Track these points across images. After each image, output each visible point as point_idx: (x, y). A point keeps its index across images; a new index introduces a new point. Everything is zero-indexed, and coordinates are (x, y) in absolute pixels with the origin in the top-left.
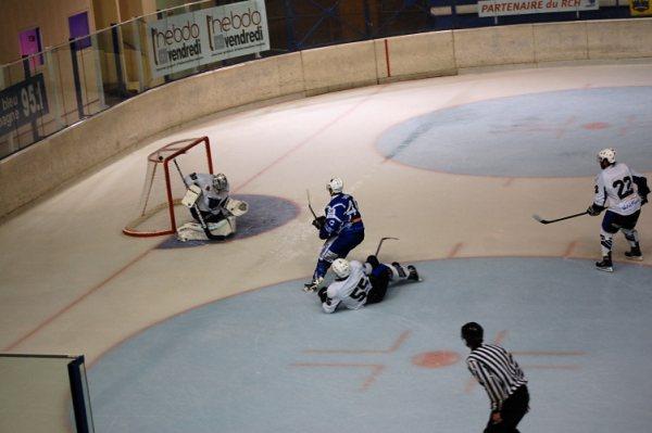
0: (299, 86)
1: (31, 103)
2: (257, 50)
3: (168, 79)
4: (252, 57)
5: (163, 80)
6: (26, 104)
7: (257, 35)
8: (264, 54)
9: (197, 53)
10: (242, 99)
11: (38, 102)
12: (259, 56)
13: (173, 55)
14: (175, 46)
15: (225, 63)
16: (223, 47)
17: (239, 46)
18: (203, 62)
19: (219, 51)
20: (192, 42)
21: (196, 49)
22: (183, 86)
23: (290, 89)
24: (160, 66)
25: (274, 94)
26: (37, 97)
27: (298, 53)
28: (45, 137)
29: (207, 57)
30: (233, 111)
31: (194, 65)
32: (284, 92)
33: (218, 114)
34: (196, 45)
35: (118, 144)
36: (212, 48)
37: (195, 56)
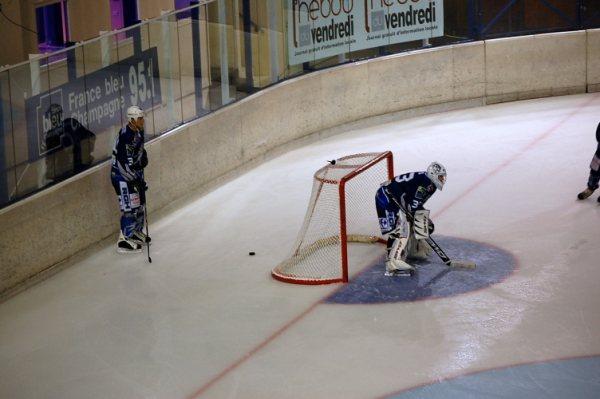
0: (479, 89)
1: (140, 87)
2: (425, 35)
3: (308, 68)
4: (417, 45)
5: (301, 69)
6: (134, 88)
7: (428, 14)
8: (435, 42)
9: (348, 34)
10: (403, 103)
11: (149, 87)
12: (428, 44)
13: (317, 34)
14: (322, 23)
15: (383, 51)
16: (382, 28)
17: (402, 29)
18: (354, 48)
19: (377, 33)
20: (342, 18)
21: (347, 28)
22: (326, 77)
23: (466, 92)
24: (299, 50)
25: (443, 98)
26: (148, 80)
27: (481, 42)
28: (155, 136)
29: (361, 41)
30: (389, 117)
31: (342, 50)
32: (457, 96)
33: (368, 121)
34: (347, 24)
35: (243, 152)
36: (368, 29)
37: (345, 38)
